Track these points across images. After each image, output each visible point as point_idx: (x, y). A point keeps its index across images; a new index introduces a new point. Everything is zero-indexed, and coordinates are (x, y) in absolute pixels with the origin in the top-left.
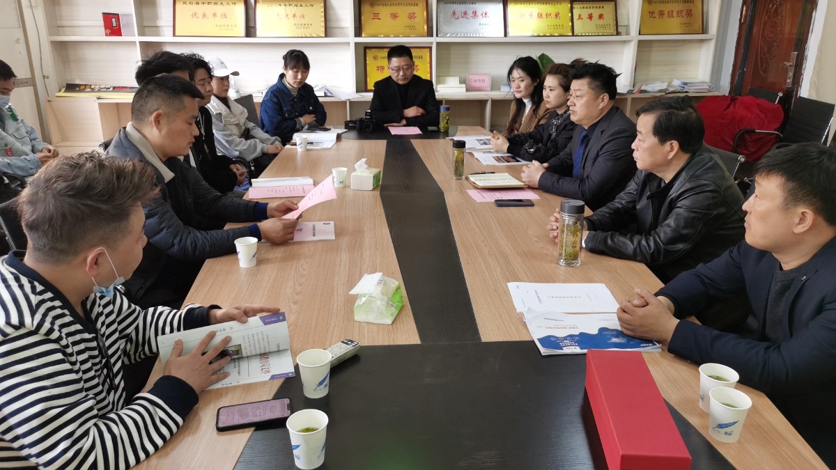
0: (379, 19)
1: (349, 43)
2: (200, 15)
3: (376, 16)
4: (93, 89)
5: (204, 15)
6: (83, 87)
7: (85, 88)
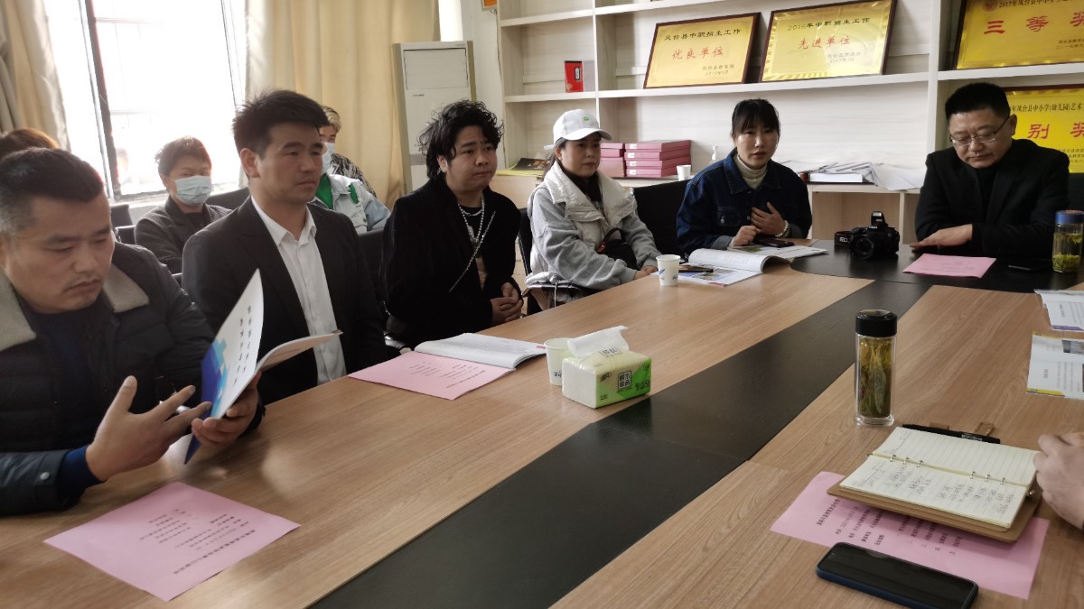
0: (1001, 32)
1: (924, 84)
2: (684, 54)
3: (995, 27)
5: (690, 54)
7: (539, 164)
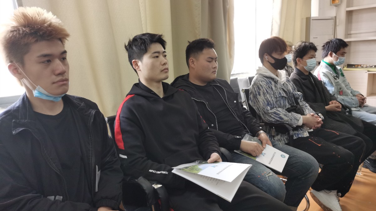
4: (362, 67)
6: (357, 66)
7: (358, 66)
